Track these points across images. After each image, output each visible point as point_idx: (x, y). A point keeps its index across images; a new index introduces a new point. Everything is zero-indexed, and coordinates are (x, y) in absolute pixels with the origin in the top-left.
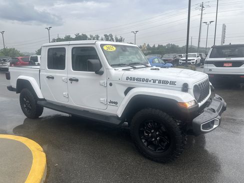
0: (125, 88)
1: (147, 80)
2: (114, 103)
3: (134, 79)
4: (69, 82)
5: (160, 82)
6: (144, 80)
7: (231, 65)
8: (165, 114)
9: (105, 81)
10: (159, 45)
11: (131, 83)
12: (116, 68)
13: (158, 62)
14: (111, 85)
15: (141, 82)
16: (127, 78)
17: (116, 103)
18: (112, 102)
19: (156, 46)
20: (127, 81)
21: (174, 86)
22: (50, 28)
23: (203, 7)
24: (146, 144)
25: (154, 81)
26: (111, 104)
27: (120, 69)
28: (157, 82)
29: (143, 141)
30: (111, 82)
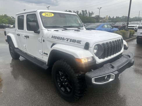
0: (52, 44)
3: (56, 37)
4: (25, 38)
5: (71, 40)
8: (69, 66)
9: (41, 38)
10: (116, 17)
12: (49, 29)
13: (107, 27)
14: (44, 41)
15: (60, 40)
16: (52, 37)
19: (115, 17)
20: (52, 39)
21: (80, 44)
22: (49, 7)
24: (60, 86)
26: (44, 55)
27: (53, 30)
29: (59, 84)
30: (44, 39)
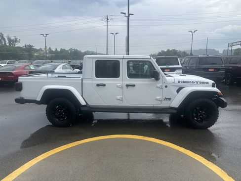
0: (177, 88)
1: (193, 82)
2: (168, 99)
3: (184, 82)
4: (125, 87)
5: (200, 83)
6: (190, 82)
7: (169, 70)
11: (181, 85)
14: (166, 87)
16: (179, 82)
17: (170, 99)
18: (167, 99)
19: (59, 50)
21: (208, 85)
23: (108, 19)
25: (197, 83)
26: (165, 100)
28: (199, 83)
30: (167, 85)
